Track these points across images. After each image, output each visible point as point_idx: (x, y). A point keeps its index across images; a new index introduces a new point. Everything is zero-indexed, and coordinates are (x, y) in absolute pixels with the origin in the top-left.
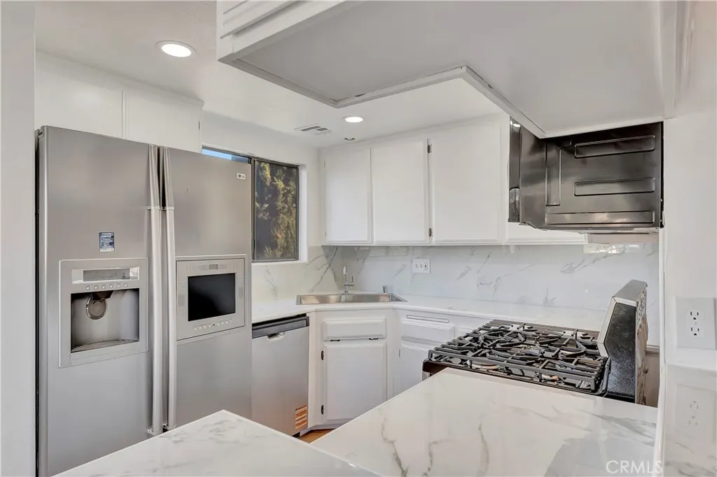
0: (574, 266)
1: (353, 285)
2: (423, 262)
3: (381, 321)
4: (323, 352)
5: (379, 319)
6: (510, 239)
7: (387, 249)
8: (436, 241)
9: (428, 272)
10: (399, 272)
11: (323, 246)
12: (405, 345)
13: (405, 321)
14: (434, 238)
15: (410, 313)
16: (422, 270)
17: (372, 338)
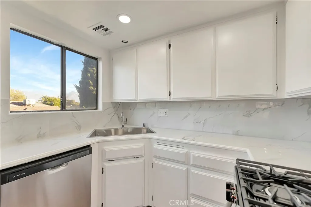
0: (251, 112)
1: (127, 123)
2: (163, 110)
3: (141, 146)
4: (103, 168)
5: (140, 145)
6: (219, 96)
7: (145, 104)
8: (173, 98)
9: (167, 115)
10: (152, 115)
11: (112, 102)
12: (156, 161)
13: (156, 146)
14: (172, 97)
15: (158, 141)
16: (164, 115)
17: (135, 157)
